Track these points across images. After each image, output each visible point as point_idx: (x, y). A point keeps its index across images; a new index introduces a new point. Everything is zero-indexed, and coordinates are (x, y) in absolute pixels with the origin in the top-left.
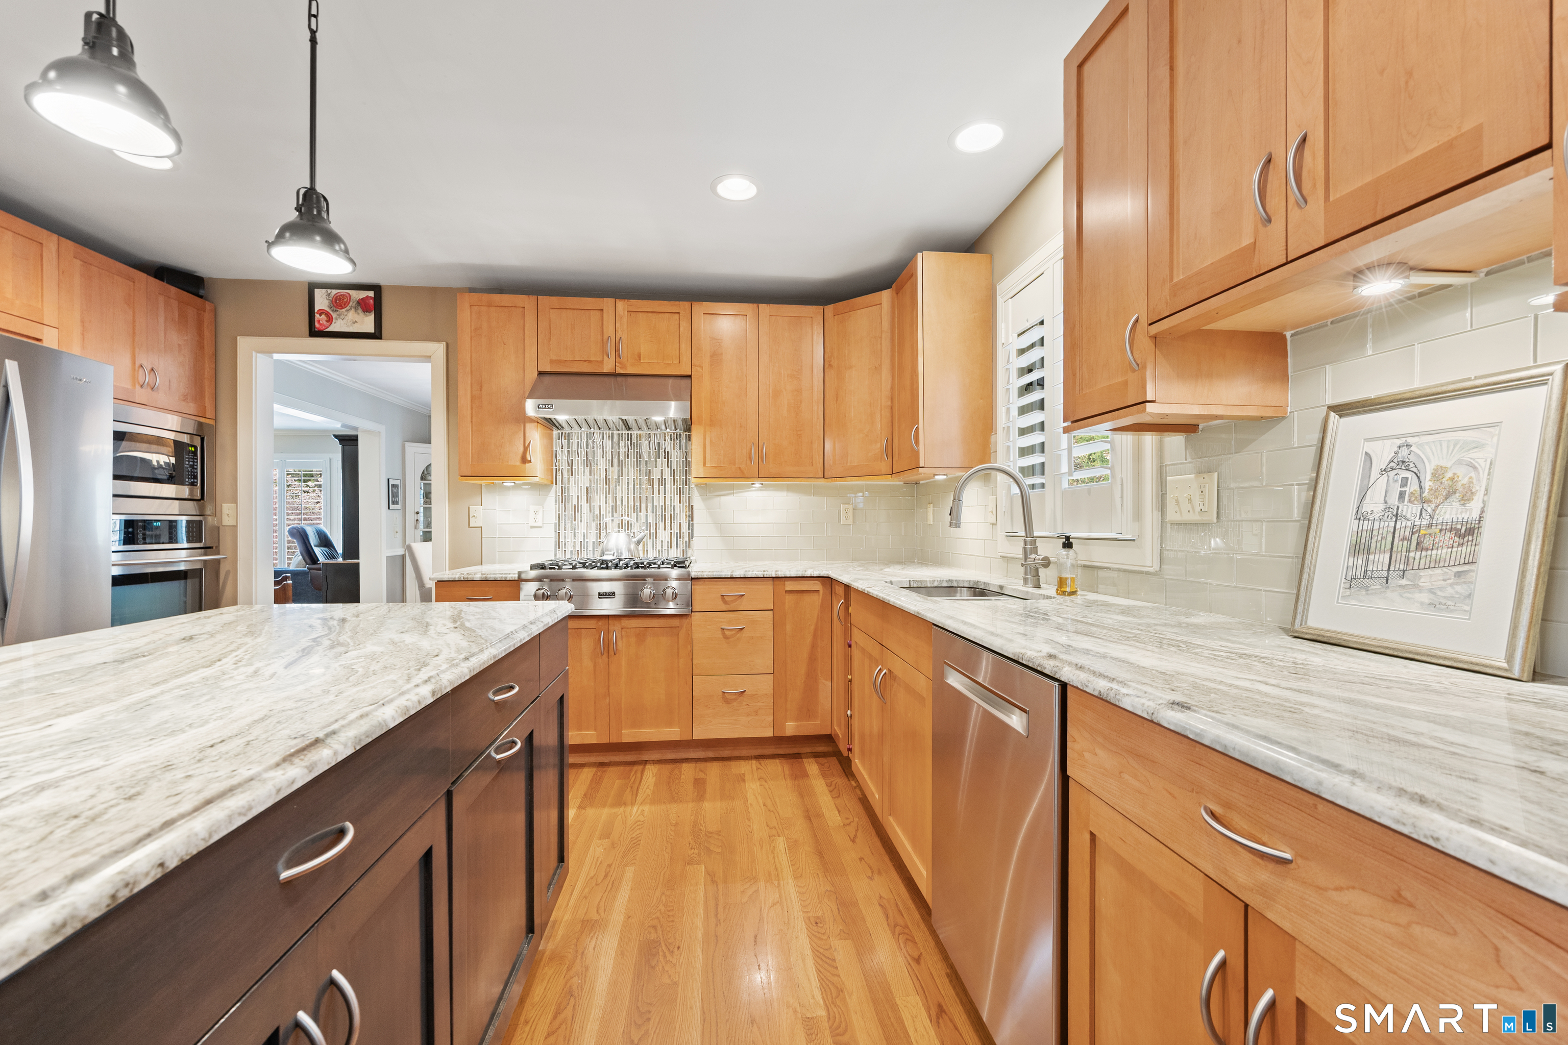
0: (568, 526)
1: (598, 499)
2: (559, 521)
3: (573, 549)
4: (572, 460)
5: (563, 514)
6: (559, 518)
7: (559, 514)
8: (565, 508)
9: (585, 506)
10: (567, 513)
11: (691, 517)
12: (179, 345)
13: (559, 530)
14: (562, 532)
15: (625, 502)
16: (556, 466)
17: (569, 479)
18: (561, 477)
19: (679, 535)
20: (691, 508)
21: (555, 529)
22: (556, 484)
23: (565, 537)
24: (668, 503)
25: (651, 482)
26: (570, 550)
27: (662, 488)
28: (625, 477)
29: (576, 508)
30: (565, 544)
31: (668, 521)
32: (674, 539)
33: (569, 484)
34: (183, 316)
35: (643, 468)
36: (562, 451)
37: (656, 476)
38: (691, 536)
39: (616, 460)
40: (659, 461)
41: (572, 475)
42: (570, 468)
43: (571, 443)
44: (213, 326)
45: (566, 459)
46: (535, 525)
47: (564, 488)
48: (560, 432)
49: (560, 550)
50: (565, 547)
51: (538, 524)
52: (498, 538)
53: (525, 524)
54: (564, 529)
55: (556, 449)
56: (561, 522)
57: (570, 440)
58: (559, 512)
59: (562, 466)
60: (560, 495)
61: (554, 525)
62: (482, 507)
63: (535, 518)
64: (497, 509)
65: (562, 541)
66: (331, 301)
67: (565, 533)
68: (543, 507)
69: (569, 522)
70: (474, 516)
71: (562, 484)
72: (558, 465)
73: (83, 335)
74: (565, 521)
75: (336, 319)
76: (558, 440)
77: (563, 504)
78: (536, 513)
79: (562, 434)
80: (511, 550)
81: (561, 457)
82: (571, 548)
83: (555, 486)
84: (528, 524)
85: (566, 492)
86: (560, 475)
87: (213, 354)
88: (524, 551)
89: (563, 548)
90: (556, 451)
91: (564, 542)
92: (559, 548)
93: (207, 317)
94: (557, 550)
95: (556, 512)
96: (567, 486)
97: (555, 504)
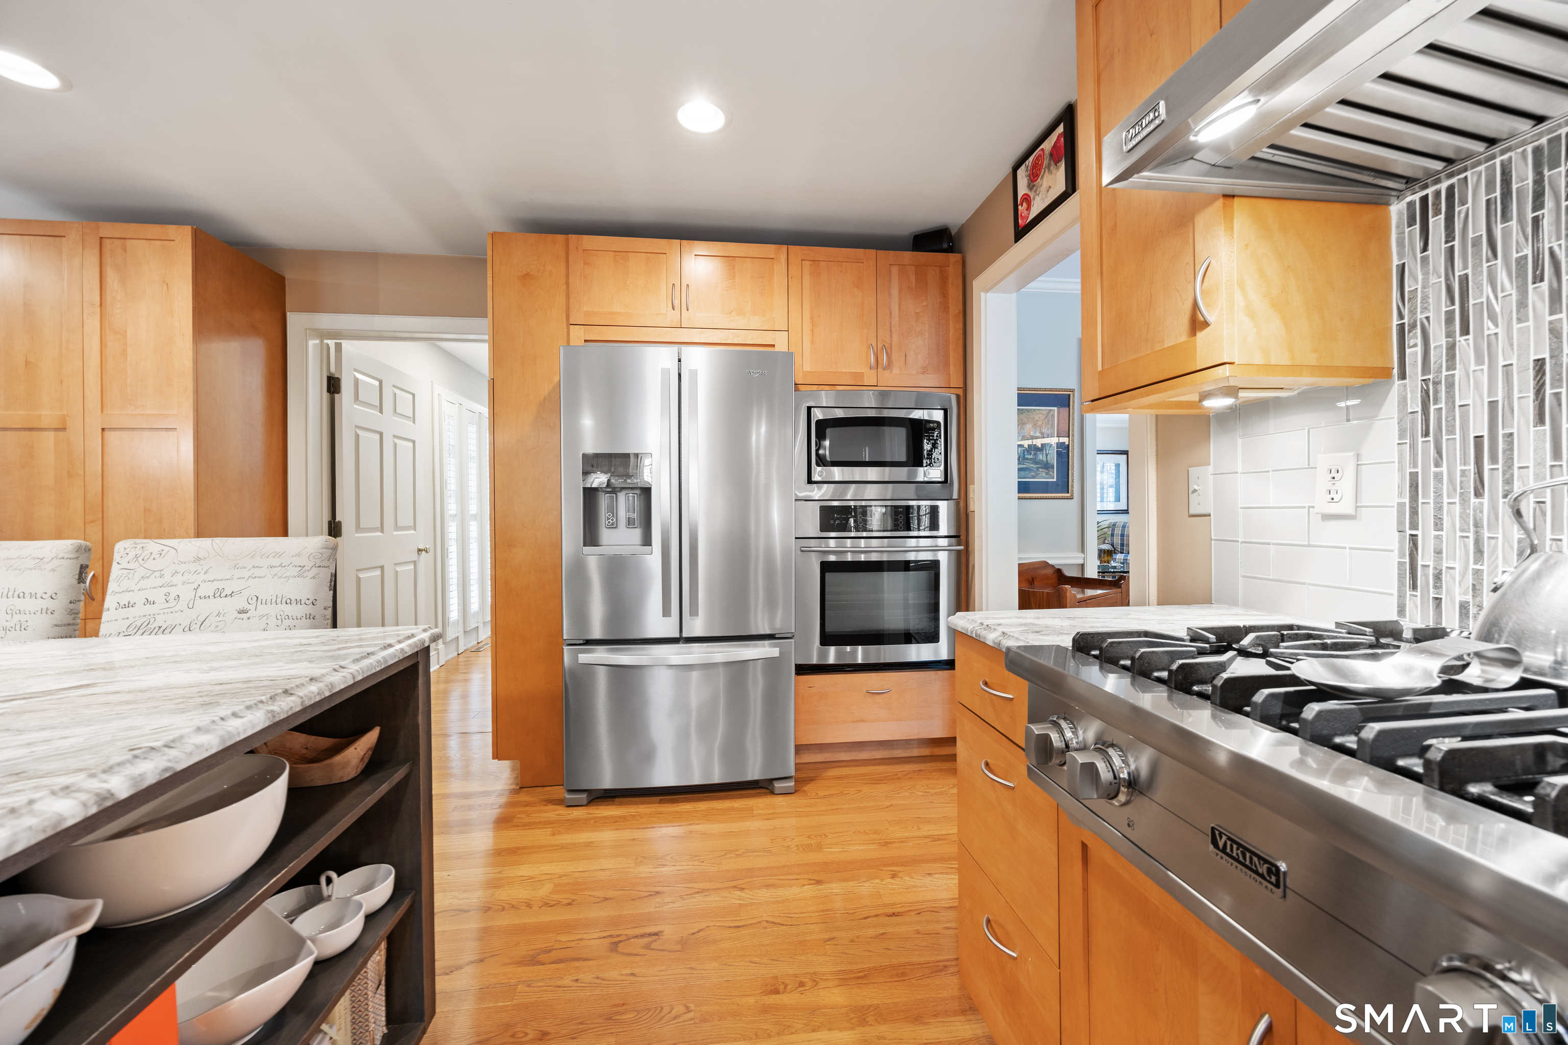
0: (1453, 514)
2: (1414, 498)
3: (1469, 598)
4: (1464, 280)
5: (1427, 471)
6: (1414, 486)
7: (1414, 477)
8: (1439, 452)
10: (1444, 469)
12: (917, 314)
13: (1414, 525)
14: (1426, 534)
16: (1401, 316)
17: (1451, 348)
18: (1419, 349)
21: (1400, 522)
22: (1403, 376)
23: (1438, 552)
26: (1458, 599)
29: (1485, 450)
30: (1438, 577)
33: (1451, 366)
34: (921, 278)
36: (1425, 260)
41: (1465, 331)
42: (1457, 307)
43: (1463, 215)
44: (960, 280)
45: (1443, 279)
46: (1334, 509)
47: (1437, 383)
48: (1416, 197)
49: (1418, 594)
50: (1435, 587)
51: (1345, 506)
52: (1243, 542)
53: (1304, 507)
54: (1436, 525)
55: (1400, 258)
56: (1420, 500)
57: (1457, 210)
58: (1415, 466)
59: (1425, 309)
60: (1419, 409)
61: (1395, 509)
62: (1210, 469)
63: (1333, 489)
64: (1240, 470)
65: (1423, 566)
66: (1030, 176)
67: (1438, 537)
68: (1358, 456)
69: (1457, 500)
70: (1195, 491)
71: (1426, 368)
72: (1410, 311)
73: (812, 330)
74: (1438, 495)
75: (1034, 199)
76: (1407, 230)
77: (1431, 438)
78: (1333, 474)
79: (1424, 200)
80: (1271, 577)
81: (1423, 279)
82: (1465, 593)
83: (1397, 383)
84: (1313, 507)
85: (1443, 395)
86: (1419, 341)
87: (960, 312)
88: (1305, 584)
89: (1431, 590)
90: (1402, 269)
91: (1435, 568)
92: (1414, 587)
93: (953, 271)
94: (1408, 593)
95: (1401, 469)
96: (1444, 373)
97: (1400, 439)
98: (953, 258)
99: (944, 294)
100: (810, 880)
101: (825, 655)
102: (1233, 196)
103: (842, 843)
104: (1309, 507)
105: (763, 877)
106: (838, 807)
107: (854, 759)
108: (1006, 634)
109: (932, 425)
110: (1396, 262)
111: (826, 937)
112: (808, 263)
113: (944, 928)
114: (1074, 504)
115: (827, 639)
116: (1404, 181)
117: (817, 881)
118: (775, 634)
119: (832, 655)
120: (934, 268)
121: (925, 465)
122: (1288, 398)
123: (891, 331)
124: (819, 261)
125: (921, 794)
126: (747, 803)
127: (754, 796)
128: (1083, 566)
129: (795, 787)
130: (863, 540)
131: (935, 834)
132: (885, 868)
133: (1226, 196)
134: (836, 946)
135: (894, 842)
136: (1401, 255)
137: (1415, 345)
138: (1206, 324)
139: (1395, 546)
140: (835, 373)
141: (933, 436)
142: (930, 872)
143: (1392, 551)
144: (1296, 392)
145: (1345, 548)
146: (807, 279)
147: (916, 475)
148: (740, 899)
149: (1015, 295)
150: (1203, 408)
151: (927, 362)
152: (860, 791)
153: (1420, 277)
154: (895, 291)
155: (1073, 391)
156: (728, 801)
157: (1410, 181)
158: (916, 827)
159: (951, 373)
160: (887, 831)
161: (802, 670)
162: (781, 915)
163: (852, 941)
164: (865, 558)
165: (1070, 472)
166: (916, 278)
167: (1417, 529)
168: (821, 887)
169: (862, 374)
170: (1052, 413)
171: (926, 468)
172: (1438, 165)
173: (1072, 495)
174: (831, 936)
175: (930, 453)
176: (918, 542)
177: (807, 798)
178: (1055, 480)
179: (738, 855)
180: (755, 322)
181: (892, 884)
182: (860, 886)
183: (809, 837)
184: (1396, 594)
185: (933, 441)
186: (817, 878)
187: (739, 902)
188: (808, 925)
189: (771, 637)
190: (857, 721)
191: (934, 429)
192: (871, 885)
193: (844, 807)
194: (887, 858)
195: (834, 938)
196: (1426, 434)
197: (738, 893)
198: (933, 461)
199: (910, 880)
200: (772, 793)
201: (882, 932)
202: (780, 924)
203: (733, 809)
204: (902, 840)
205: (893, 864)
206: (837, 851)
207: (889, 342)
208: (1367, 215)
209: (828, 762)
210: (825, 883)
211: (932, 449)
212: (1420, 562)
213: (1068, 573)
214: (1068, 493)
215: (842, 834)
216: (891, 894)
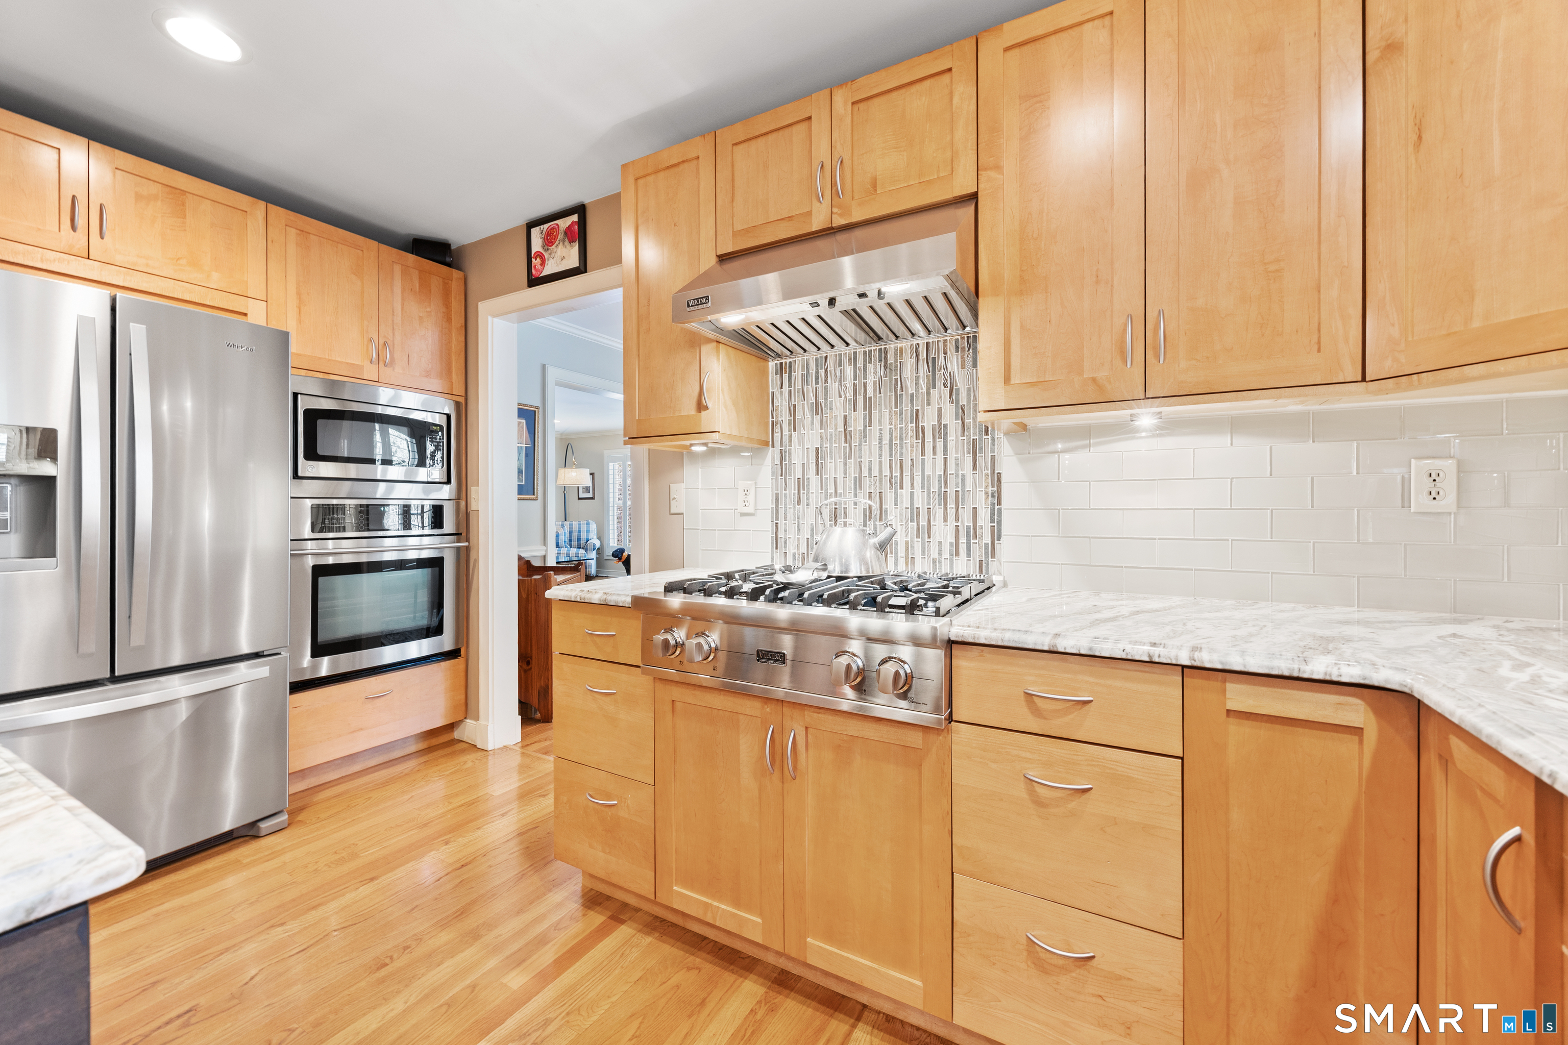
0: (790, 513)
1: (834, 467)
2: (777, 505)
4: (795, 406)
5: (782, 493)
6: (777, 500)
7: (777, 494)
8: (786, 484)
9: (814, 480)
10: (787, 492)
11: (997, 496)
12: (421, 318)
13: (777, 519)
14: (781, 522)
15: (876, 472)
16: (773, 417)
17: (790, 436)
18: (779, 435)
19: (973, 532)
20: (997, 479)
21: (772, 517)
22: (773, 447)
23: (785, 531)
24: (951, 470)
25: (920, 433)
26: (792, 552)
27: (940, 444)
28: (875, 427)
29: (801, 484)
30: (785, 543)
31: (951, 505)
32: (963, 540)
33: (790, 446)
34: (425, 284)
35: (906, 407)
36: (781, 393)
37: (929, 421)
38: (996, 534)
39: (860, 400)
40: (935, 393)
41: (795, 430)
42: (792, 418)
43: (794, 377)
44: (463, 297)
45: (787, 404)
46: (746, 510)
47: (785, 452)
48: (779, 362)
49: (778, 551)
50: (785, 547)
51: (750, 510)
52: (701, 530)
53: (732, 509)
54: (785, 518)
55: (772, 389)
56: (779, 507)
57: (792, 374)
58: (777, 490)
59: (781, 416)
60: (779, 463)
61: (770, 510)
62: (683, 485)
63: (746, 500)
64: (700, 488)
65: (780, 538)
66: (544, 239)
67: (785, 524)
68: (756, 483)
69: (792, 507)
70: (674, 498)
71: (781, 445)
72: (776, 416)
73: (299, 308)
74: (786, 504)
75: (548, 260)
76: (775, 376)
77: (783, 477)
78: (746, 492)
79: (781, 364)
80: (716, 549)
81: (781, 402)
82: (794, 549)
83: (771, 449)
84: (737, 509)
85: (787, 457)
86: (779, 431)
87: (462, 326)
88: (732, 551)
89: (783, 548)
90: (773, 393)
91: (784, 538)
92: (777, 548)
93: (456, 286)
94: (775, 551)
95: (772, 491)
96: (788, 448)
97: (772, 477)
98: (456, 274)
99: (447, 305)
100: (362, 881)
101: (315, 667)
102: (720, 343)
103: (379, 842)
104: (735, 509)
105: (302, 904)
106: (353, 819)
107: (344, 775)
108: (608, 594)
109: (435, 428)
110: (771, 390)
111: (408, 909)
112: (294, 231)
113: (509, 855)
114: (538, 504)
115: (319, 650)
116: (776, 354)
117: (370, 879)
118: (263, 652)
119: (326, 666)
120: (438, 278)
121: (428, 465)
122: (725, 449)
123: (393, 329)
124: (309, 233)
125: (436, 779)
126: (225, 858)
127: (230, 849)
128: (544, 557)
129: (289, 820)
130: (330, 541)
131: (467, 801)
132: (435, 842)
133: (717, 341)
134: (422, 910)
135: (432, 821)
136: (773, 389)
137: (778, 432)
138: (706, 408)
139: (770, 529)
140: (329, 360)
141: (436, 439)
142: (479, 827)
143: (769, 531)
144: (729, 446)
145: (750, 530)
146: (292, 249)
147: (416, 474)
148: (286, 932)
149: (516, 325)
150: (691, 450)
151: (430, 366)
152: (370, 798)
153: (780, 400)
154: (398, 289)
155: (538, 408)
156: (193, 867)
157: (778, 356)
158: (447, 803)
159: (454, 381)
160: (420, 816)
161: (298, 687)
162: (347, 919)
163: (436, 899)
164: (334, 560)
165: (535, 477)
166: (419, 283)
167: (778, 520)
168: (378, 881)
169: (361, 367)
170: (521, 425)
171: (429, 469)
172: (788, 353)
173: (537, 497)
174: (413, 906)
175: (433, 456)
176: (421, 540)
177: (307, 825)
178: (523, 483)
179: (252, 903)
180: (216, 279)
181: (449, 849)
182: (418, 863)
183: (336, 853)
184: (770, 552)
185: (436, 444)
186: (371, 876)
187: (287, 934)
188: (384, 911)
189: (257, 655)
190: (354, 732)
191: (437, 432)
192: (429, 858)
193: (360, 816)
194: (432, 834)
195: (417, 906)
196: (781, 476)
197: (280, 929)
198: (436, 462)
199: (464, 839)
200: (256, 837)
201: (459, 881)
202: (352, 925)
203: (207, 871)
204: (439, 816)
205: (441, 835)
206: (377, 850)
207: (392, 339)
208: (762, 363)
209: (311, 788)
210: (380, 877)
211: (435, 451)
212: (779, 536)
213: (536, 563)
214: (534, 495)
215: (374, 836)
216: (451, 855)
